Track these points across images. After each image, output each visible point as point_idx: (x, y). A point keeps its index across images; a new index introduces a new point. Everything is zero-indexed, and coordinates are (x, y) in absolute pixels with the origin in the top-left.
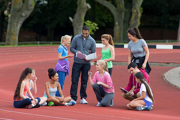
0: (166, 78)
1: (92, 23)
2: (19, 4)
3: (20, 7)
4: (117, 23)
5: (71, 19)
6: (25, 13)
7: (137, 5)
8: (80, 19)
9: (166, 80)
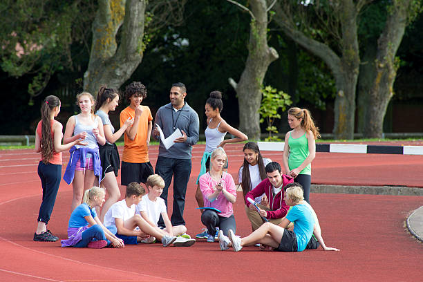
0: (408, 223)
1: (277, 93)
2: (109, 48)
3: (111, 55)
4: (341, 93)
5: (232, 82)
6: (121, 69)
7: (388, 51)
8: (255, 82)
9: (407, 227)
